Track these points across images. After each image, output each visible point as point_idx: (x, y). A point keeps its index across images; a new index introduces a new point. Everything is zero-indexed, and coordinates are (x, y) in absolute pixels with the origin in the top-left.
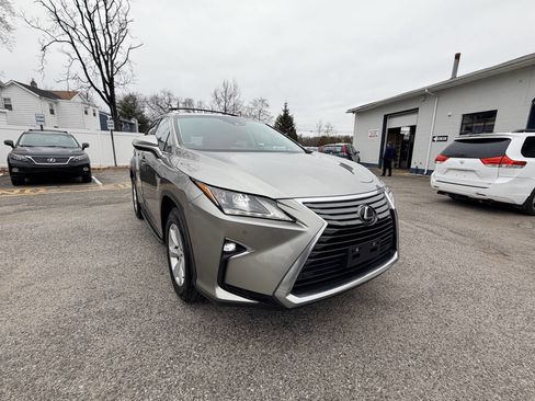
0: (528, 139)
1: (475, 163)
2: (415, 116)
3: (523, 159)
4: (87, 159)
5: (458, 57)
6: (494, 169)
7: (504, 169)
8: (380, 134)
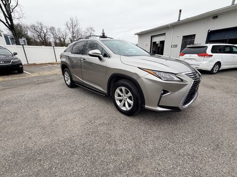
0: (213, 46)
1: (195, 56)
2: (164, 36)
3: (212, 54)
4: (20, 61)
5: (180, 11)
6: (202, 58)
7: (206, 58)
8: (149, 44)
